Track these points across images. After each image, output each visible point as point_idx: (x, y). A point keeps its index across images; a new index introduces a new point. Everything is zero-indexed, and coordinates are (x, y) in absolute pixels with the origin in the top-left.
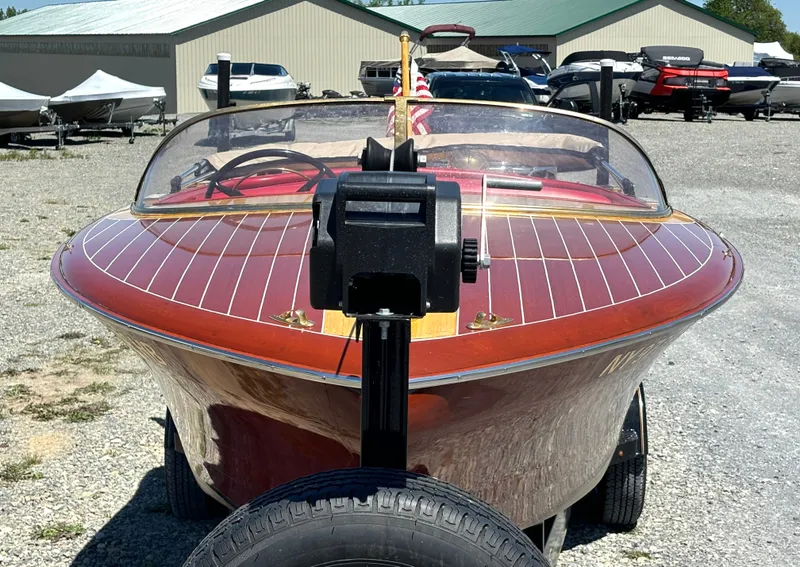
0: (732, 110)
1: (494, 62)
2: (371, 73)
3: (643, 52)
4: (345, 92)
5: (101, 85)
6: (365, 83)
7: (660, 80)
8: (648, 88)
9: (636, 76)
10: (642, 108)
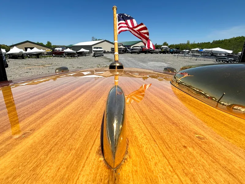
0: (149, 53)
1: (125, 48)
2: (112, 49)
3: (141, 46)
4: (109, 51)
5: (82, 50)
6: (111, 50)
7: (143, 49)
8: (141, 50)
9: (140, 49)
10: (141, 53)
